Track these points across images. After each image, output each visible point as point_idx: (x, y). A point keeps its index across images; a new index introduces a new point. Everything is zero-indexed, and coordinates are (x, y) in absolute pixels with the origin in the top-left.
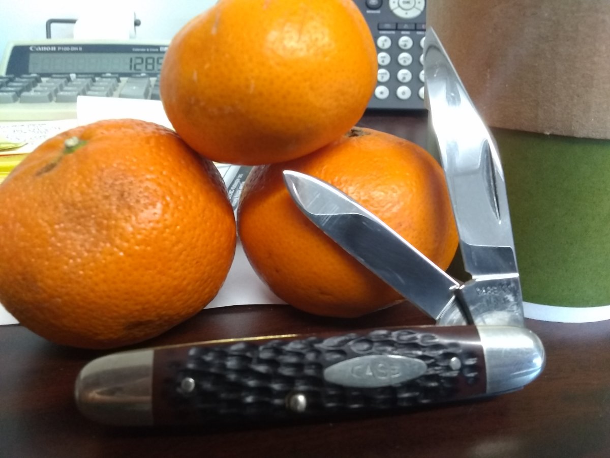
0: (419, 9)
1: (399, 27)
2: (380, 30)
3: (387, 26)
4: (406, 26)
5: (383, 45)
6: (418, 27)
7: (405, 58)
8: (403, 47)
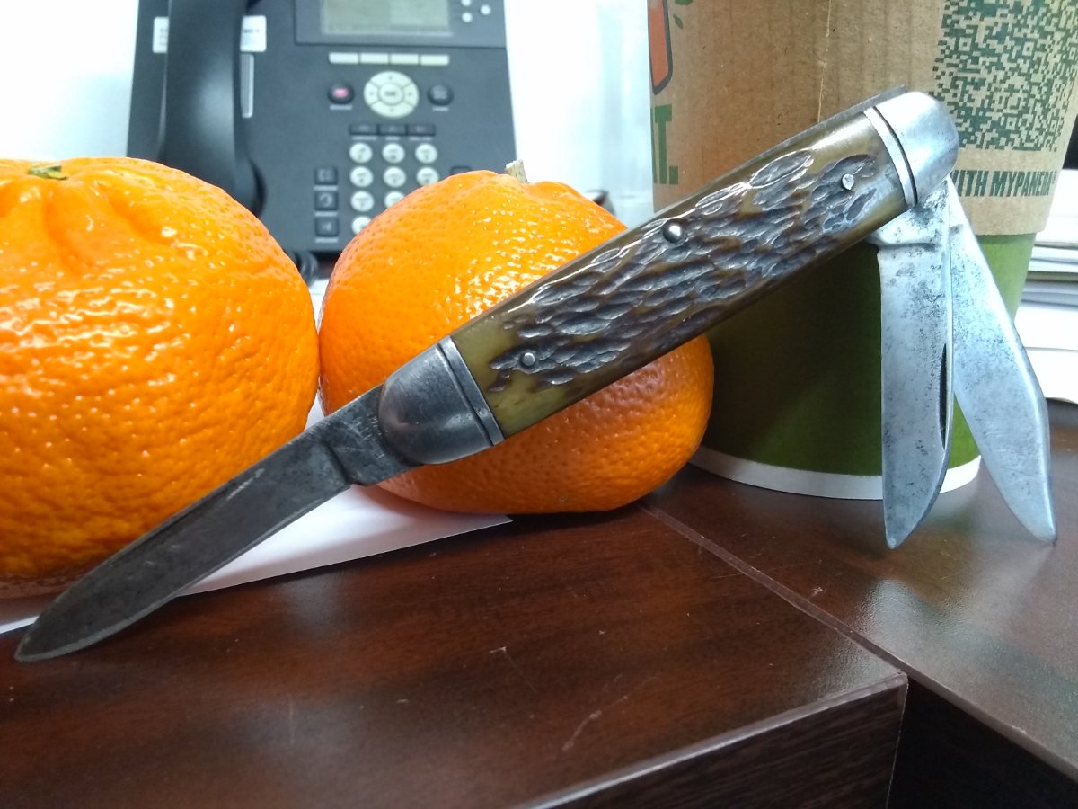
0: (409, 104)
1: (383, 130)
2: (353, 132)
3: (364, 128)
4: (392, 129)
5: (360, 156)
6: (411, 131)
7: (394, 176)
8: (389, 160)
